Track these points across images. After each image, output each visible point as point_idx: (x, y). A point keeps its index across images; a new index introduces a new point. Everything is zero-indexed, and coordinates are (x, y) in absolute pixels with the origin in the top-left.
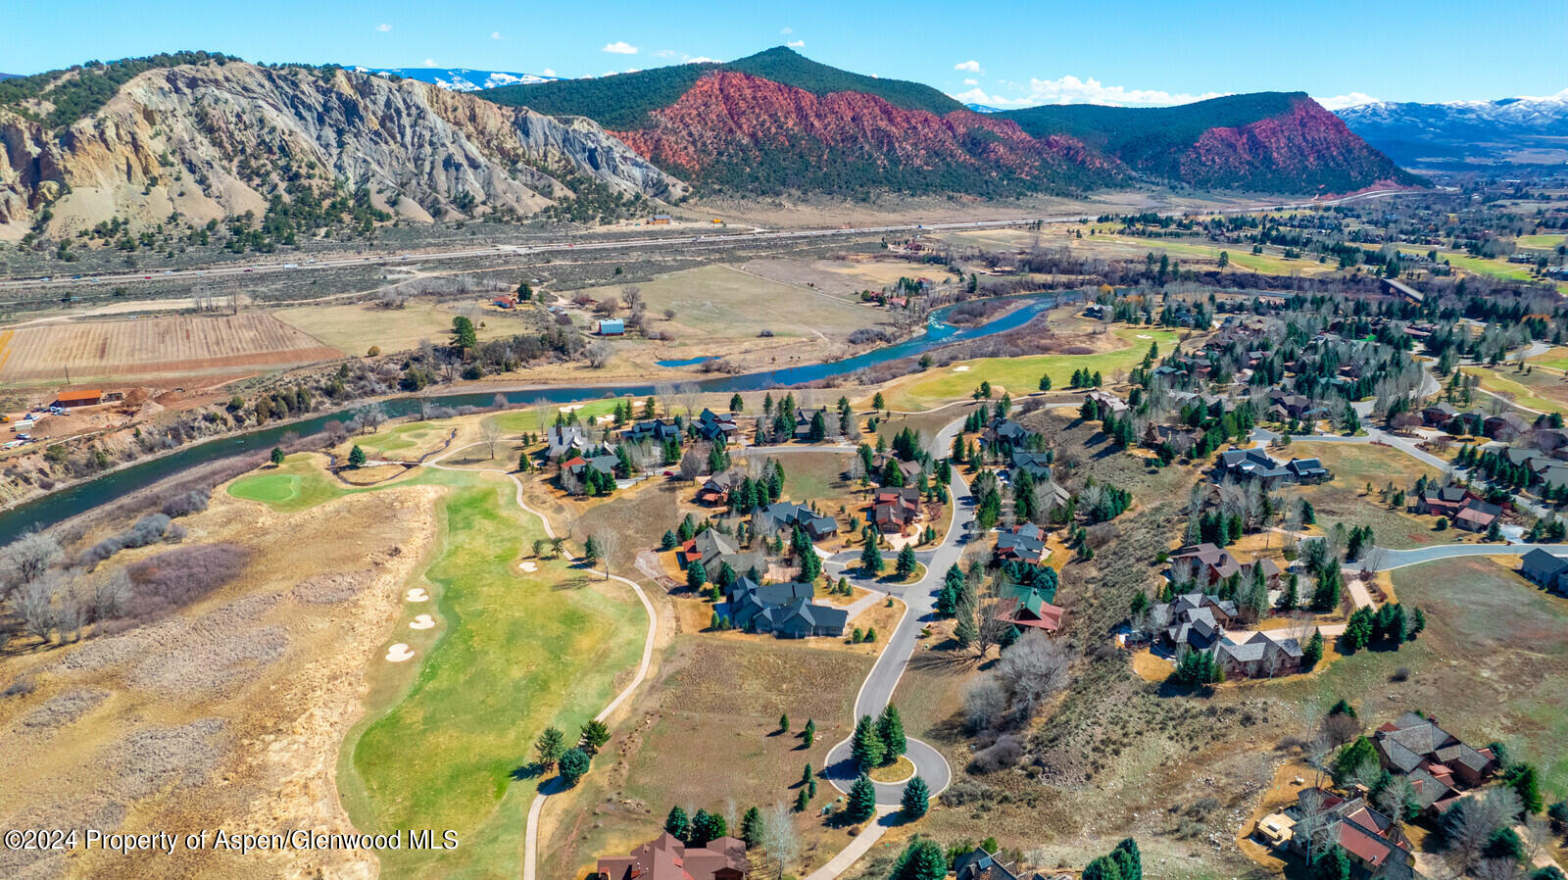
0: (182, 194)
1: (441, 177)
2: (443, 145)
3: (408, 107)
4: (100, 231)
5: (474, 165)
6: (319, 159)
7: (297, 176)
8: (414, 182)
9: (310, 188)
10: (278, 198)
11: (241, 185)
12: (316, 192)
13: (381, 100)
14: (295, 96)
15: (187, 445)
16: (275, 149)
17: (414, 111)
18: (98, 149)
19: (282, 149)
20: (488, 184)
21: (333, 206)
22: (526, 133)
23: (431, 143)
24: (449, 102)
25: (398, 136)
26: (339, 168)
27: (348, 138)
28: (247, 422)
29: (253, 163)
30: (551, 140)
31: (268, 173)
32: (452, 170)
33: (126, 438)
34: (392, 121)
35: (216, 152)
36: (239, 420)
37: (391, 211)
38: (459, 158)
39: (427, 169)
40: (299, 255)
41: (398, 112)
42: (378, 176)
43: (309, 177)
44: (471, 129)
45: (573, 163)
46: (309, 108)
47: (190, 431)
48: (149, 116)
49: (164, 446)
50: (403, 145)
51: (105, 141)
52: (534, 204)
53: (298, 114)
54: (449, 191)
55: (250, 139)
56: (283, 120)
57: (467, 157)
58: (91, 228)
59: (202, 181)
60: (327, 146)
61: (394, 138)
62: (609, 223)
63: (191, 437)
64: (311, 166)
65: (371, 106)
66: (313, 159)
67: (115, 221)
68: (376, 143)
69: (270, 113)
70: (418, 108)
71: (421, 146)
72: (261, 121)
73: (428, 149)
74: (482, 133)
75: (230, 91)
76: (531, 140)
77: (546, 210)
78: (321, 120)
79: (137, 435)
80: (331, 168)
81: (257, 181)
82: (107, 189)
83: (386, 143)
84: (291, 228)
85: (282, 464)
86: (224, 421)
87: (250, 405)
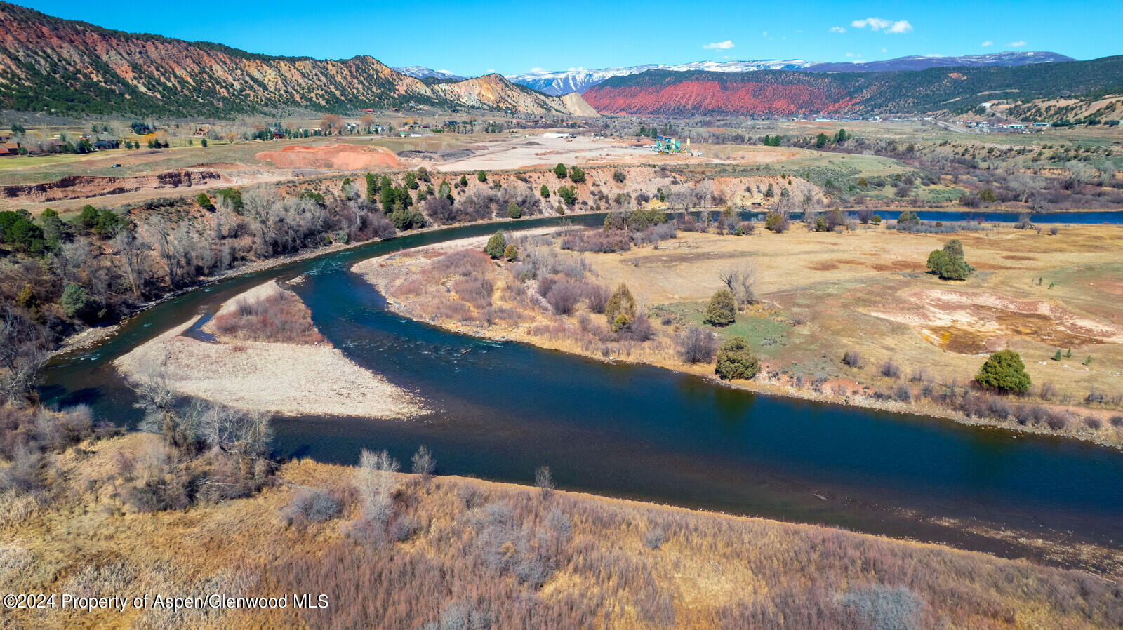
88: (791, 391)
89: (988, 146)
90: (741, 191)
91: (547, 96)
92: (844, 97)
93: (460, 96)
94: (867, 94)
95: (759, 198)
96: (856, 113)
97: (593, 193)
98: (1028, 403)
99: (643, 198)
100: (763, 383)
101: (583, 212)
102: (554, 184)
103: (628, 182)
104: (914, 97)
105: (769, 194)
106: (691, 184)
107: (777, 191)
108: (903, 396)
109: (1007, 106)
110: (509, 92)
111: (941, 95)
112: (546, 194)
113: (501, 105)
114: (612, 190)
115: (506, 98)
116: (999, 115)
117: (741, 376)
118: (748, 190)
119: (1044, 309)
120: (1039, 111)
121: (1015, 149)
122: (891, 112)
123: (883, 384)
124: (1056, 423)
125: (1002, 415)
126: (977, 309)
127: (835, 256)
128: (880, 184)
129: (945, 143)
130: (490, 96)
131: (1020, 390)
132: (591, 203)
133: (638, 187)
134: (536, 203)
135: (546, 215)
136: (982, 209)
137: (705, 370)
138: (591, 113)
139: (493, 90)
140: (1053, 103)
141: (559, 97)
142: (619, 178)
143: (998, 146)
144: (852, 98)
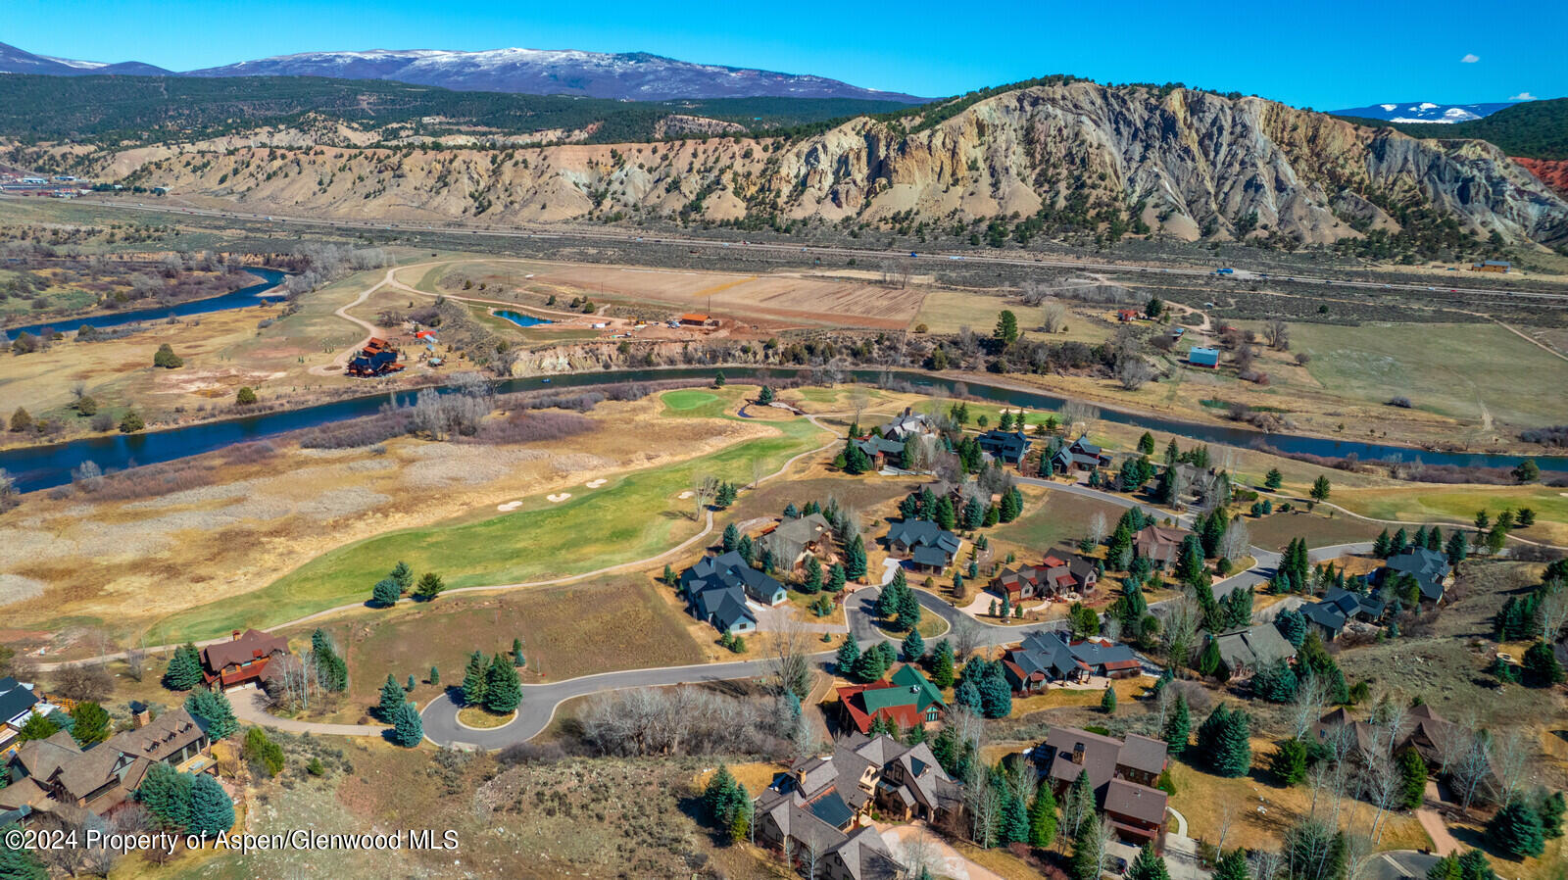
0: (972, 194)
1: (1237, 198)
2: (1254, 165)
3: (1234, 124)
4: (895, 218)
5: (1280, 186)
6: (1116, 172)
7: (1083, 185)
8: (1203, 200)
9: (1087, 197)
10: (1053, 204)
11: (1030, 190)
12: (1092, 200)
13: (1209, 118)
14: (1121, 113)
15: (718, 365)
16: (1077, 161)
17: (1239, 129)
18: (922, 154)
19: (1083, 160)
20: (1286, 209)
21: (1098, 214)
22: (1380, 158)
23: (1242, 163)
24: (1292, 119)
25: (1212, 154)
26: (1132, 181)
27: (1154, 155)
28: (771, 360)
29: (1051, 172)
30: (1411, 166)
31: (1058, 181)
32: (1251, 192)
33: (677, 349)
34: (1211, 139)
35: (1025, 161)
36: (767, 356)
37: (1154, 225)
38: (1265, 177)
39: (1226, 189)
40: (1023, 253)
41: (1221, 130)
42: (1162, 192)
43: (1094, 187)
44: (1306, 150)
45: (1430, 193)
46: (1129, 123)
47: (727, 355)
48: (981, 128)
49: (700, 361)
50: (1214, 164)
51: (929, 148)
52: (1333, 231)
53: (1118, 131)
54: (1236, 213)
55: (1059, 151)
56: (1097, 134)
57: (1277, 180)
58: (890, 215)
59: (995, 185)
60: (1129, 160)
61: (1206, 155)
62: (1410, 263)
64: (1102, 177)
65: (1196, 123)
66: (1110, 171)
67: (908, 213)
68: (1183, 159)
69: (1088, 126)
70: (1244, 126)
71: (1230, 165)
72: (1077, 135)
73: (1237, 167)
74: (1318, 155)
75: (1062, 108)
76: (1385, 165)
77: (1342, 242)
78: (1135, 136)
79: (686, 348)
80: (1124, 181)
81: (1046, 187)
82: (920, 186)
83: (1193, 160)
84: (1040, 229)
85: (723, 388)
86: (755, 354)
87: (781, 348)
88: (166, 428)
89: (49, 226)
98: (260, 404)
100: (149, 428)
108: (214, 416)
117: (137, 428)
119: (233, 372)
123: (201, 414)
124: (271, 408)
125: (253, 411)
126: (203, 379)
127: (78, 370)
131: (254, 400)
137: (117, 432)
143: (60, 227)
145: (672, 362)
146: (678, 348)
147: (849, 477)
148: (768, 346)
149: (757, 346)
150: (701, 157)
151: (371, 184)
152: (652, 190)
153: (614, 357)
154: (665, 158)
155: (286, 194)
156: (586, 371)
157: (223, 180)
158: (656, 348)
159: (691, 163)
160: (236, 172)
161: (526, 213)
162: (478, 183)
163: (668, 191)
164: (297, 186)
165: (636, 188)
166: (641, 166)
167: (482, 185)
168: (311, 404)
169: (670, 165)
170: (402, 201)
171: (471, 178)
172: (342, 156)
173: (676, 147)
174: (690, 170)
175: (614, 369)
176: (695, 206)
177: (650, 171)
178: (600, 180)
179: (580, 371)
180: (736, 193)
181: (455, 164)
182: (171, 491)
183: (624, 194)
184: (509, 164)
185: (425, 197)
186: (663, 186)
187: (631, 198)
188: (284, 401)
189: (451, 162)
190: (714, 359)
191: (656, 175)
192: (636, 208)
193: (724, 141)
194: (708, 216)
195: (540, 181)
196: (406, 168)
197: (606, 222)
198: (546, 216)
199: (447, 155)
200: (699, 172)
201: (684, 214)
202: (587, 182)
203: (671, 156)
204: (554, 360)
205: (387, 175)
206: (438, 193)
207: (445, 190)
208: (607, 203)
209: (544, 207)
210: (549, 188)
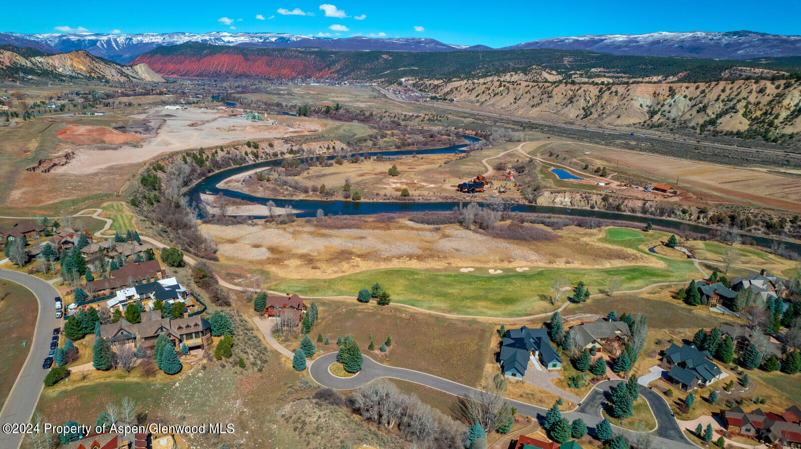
28: (701, 220)
36: (699, 218)
47: (672, 212)
63: (669, 216)
79: (644, 204)
85: (651, 232)
86: (691, 215)
87: (711, 214)
88: (368, 201)
89: (404, 113)
90: (317, 148)
91: (122, 66)
92: (325, 68)
93: (55, 66)
94: (338, 66)
95: (325, 150)
96: (333, 78)
97: (263, 152)
98: (409, 198)
99: (282, 153)
100: (362, 200)
101: (262, 161)
102: (249, 150)
103: (275, 147)
104: (365, 69)
105: (328, 148)
106: (298, 146)
107: (331, 147)
108: (389, 199)
109: (412, 82)
110: (97, 65)
111: (379, 69)
112: (246, 154)
113: (93, 75)
114: (269, 150)
115: (95, 69)
116: (409, 86)
117: (358, 199)
118: (320, 147)
119: (416, 182)
120: (426, 86)
121: (415, 115)
122: (353, 79)
123: (385, 198)
124: (414, 200)
125: (406, 200)
126: (401, 183)
127: (363, 172)
128: (366, 140)
129: (386, 111)
130: (82, 67)
131: (408, 195)
132: (264, 157)
133: (279, 149)
134: (245, 159)
135: (251, 163)
136: (402, 149)
137: (350, 199)
138: (158, 78)
139: (84, 64)
140: (431, 82)
141: (131, 66)
142: (271, 145)
143: (408, 113)
144: (329, 68)
145: (633, 211)
146: (639, 204)
147: (684, 305)
148: (702, 211)
149: (694, 210)
150: (728, 91)
151: (536, 100)
152: (689, 110)
153: (598, 203)
154: (703, 92)
155: (499, 104)
156: (580, 208)
157: (477, 96)
158: (626, 201)
159: (720, 95)
160: (484, 92)
161: (608, 120)
162: (589, 102)
163: (698, 112)
164: (505, 100)
165: (678, 109)
166: (685, 97)
167: (591, 103)
168: (432, 201)
169: (705, 96)
170: (547, 109)
171: (585, 99)
172: (529, 86)
173: (711, 87)
174: (717, 100)
175: (596, 209)
176: (712, 122)
177: (690, 100)
178: (658, 104)
179: (576, 207)
180: (745, 115)
181: (579, 92)
182: (342, 228)
183: (669, 112)
184: (608, 93)
185: (560, 107)
186: (697, 108)
187: (673, 115)
188: (421, 198)
189: (578, 90)
190: (662, 213)
191: (693, 102)
192: (674, 121)
193: (747, 82)
194: (719, 129)
195: (621, 103)
196: (554, 93)
197: (651, 128)
198: (619, 122)
199: (577, 87)
200: (723, 101)
201: (703, 126)
202: (649, 104)
203: (707, 91)
204: (562, 199)
205: (545, 96)
206: (566, 106)
207: (571, 104)
208: (656, 117)
209: (618, 117)
210: (624, 107)
